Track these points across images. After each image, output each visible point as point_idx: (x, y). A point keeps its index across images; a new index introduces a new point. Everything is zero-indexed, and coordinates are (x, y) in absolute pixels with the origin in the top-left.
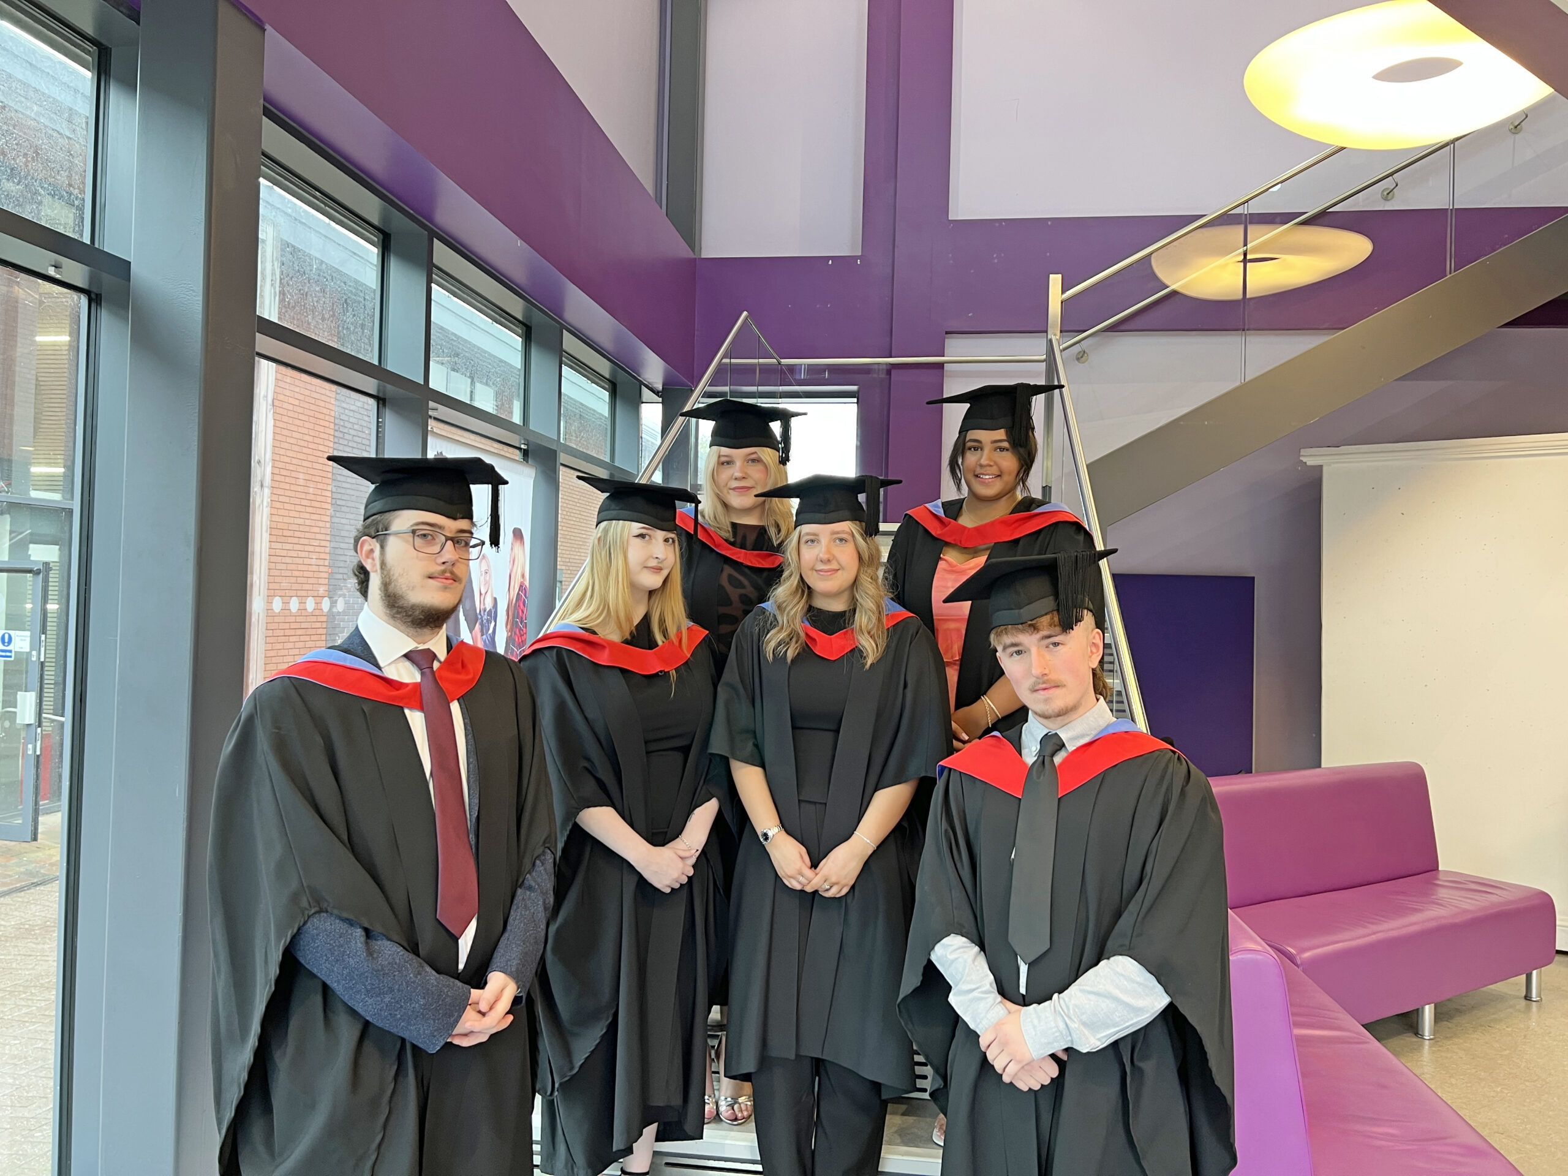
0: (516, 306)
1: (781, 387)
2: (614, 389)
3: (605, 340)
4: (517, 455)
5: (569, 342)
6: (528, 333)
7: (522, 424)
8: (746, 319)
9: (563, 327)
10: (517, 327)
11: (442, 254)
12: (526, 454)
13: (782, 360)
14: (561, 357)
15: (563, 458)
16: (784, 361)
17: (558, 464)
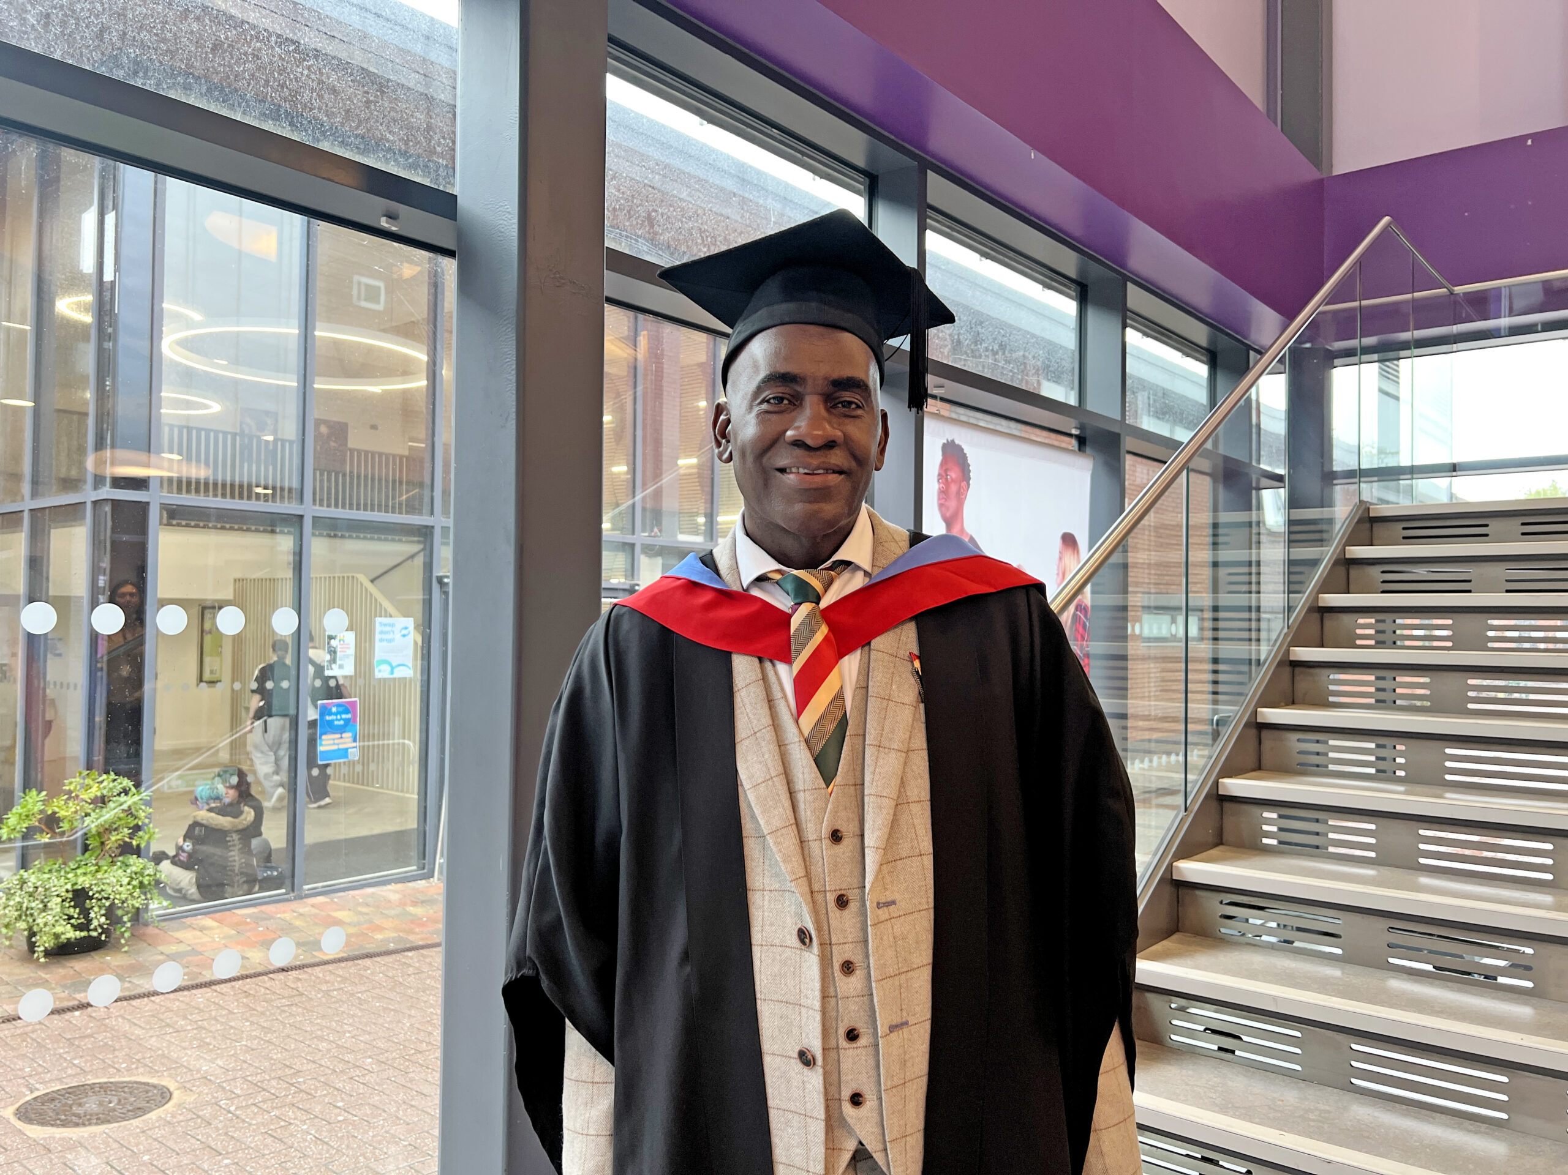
0: (1068, 261)
1: (1455, 327)
2: (1212, 358)
3: (1201, 299)
4: (1074, 443)
5: (1136, 297)
6: (1083, 293)
7: (1077, 405)
8: (1388, 225)
9: (1126, 279)
10: (1070, 288)
11: (938, 189)
12: (1082, 441)
13: (1456, 288)
14: (1126, 317)
15: (1129, 443)
16: (1458, 289)
17: (1123, 451)
